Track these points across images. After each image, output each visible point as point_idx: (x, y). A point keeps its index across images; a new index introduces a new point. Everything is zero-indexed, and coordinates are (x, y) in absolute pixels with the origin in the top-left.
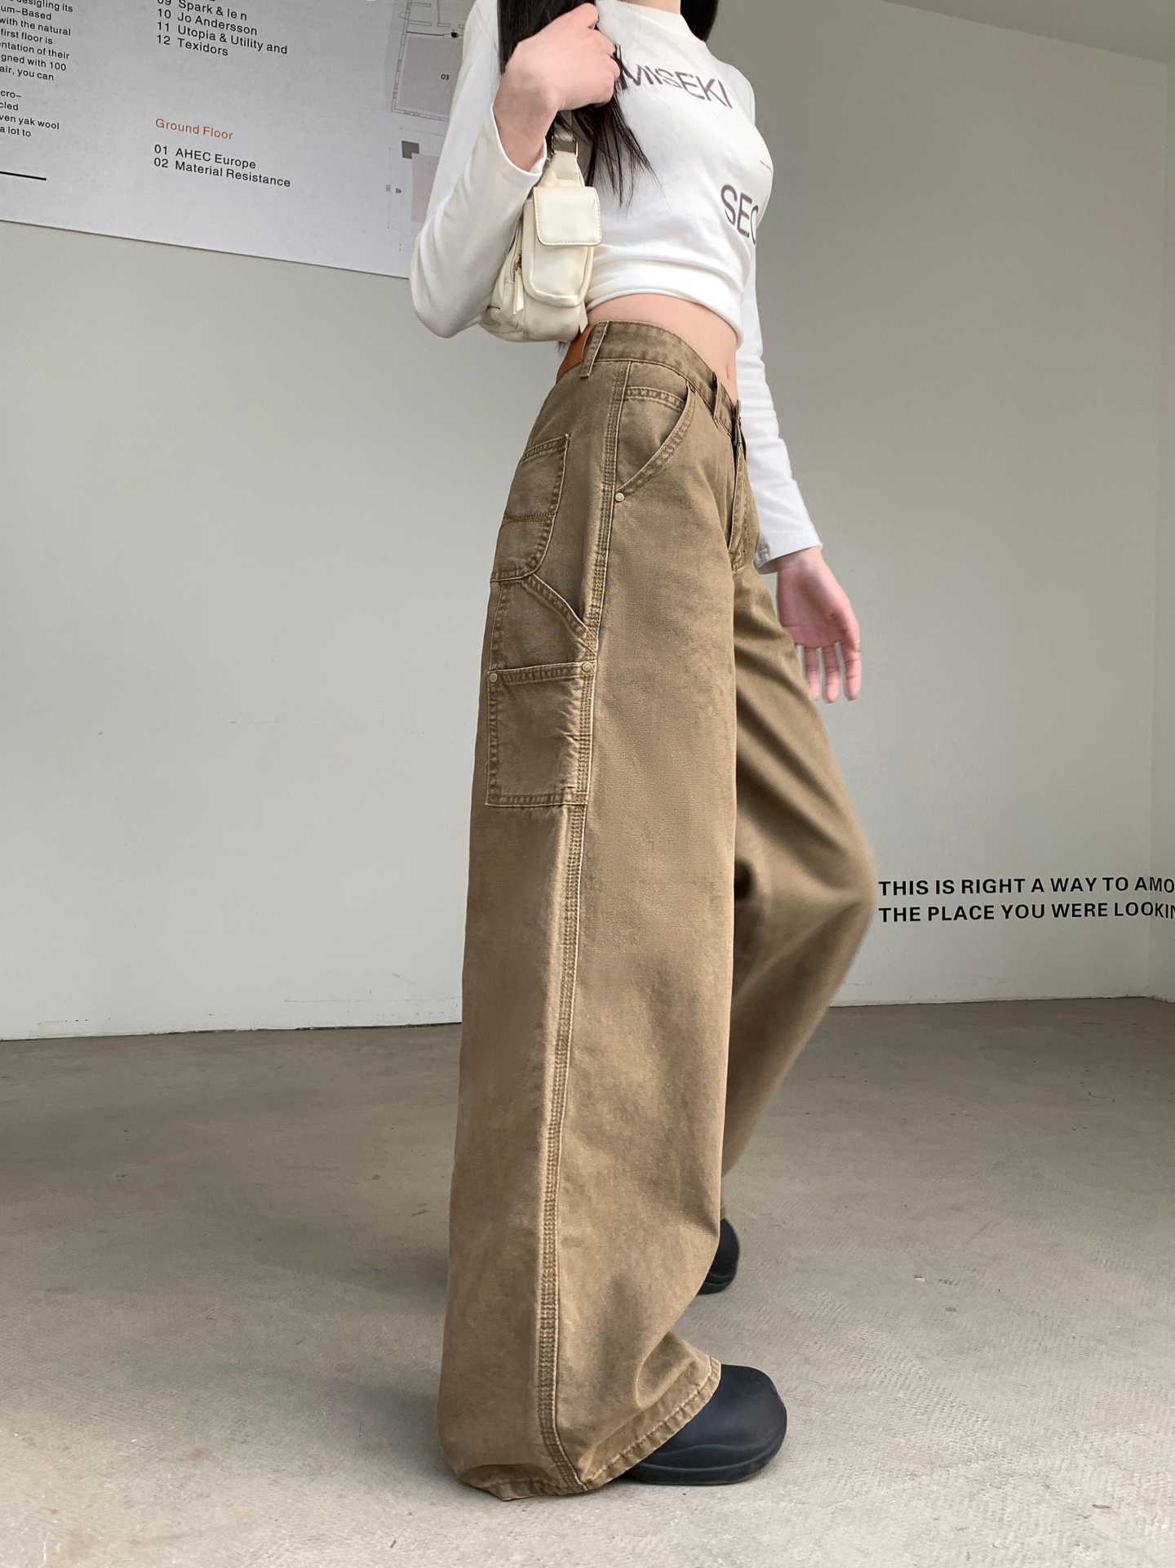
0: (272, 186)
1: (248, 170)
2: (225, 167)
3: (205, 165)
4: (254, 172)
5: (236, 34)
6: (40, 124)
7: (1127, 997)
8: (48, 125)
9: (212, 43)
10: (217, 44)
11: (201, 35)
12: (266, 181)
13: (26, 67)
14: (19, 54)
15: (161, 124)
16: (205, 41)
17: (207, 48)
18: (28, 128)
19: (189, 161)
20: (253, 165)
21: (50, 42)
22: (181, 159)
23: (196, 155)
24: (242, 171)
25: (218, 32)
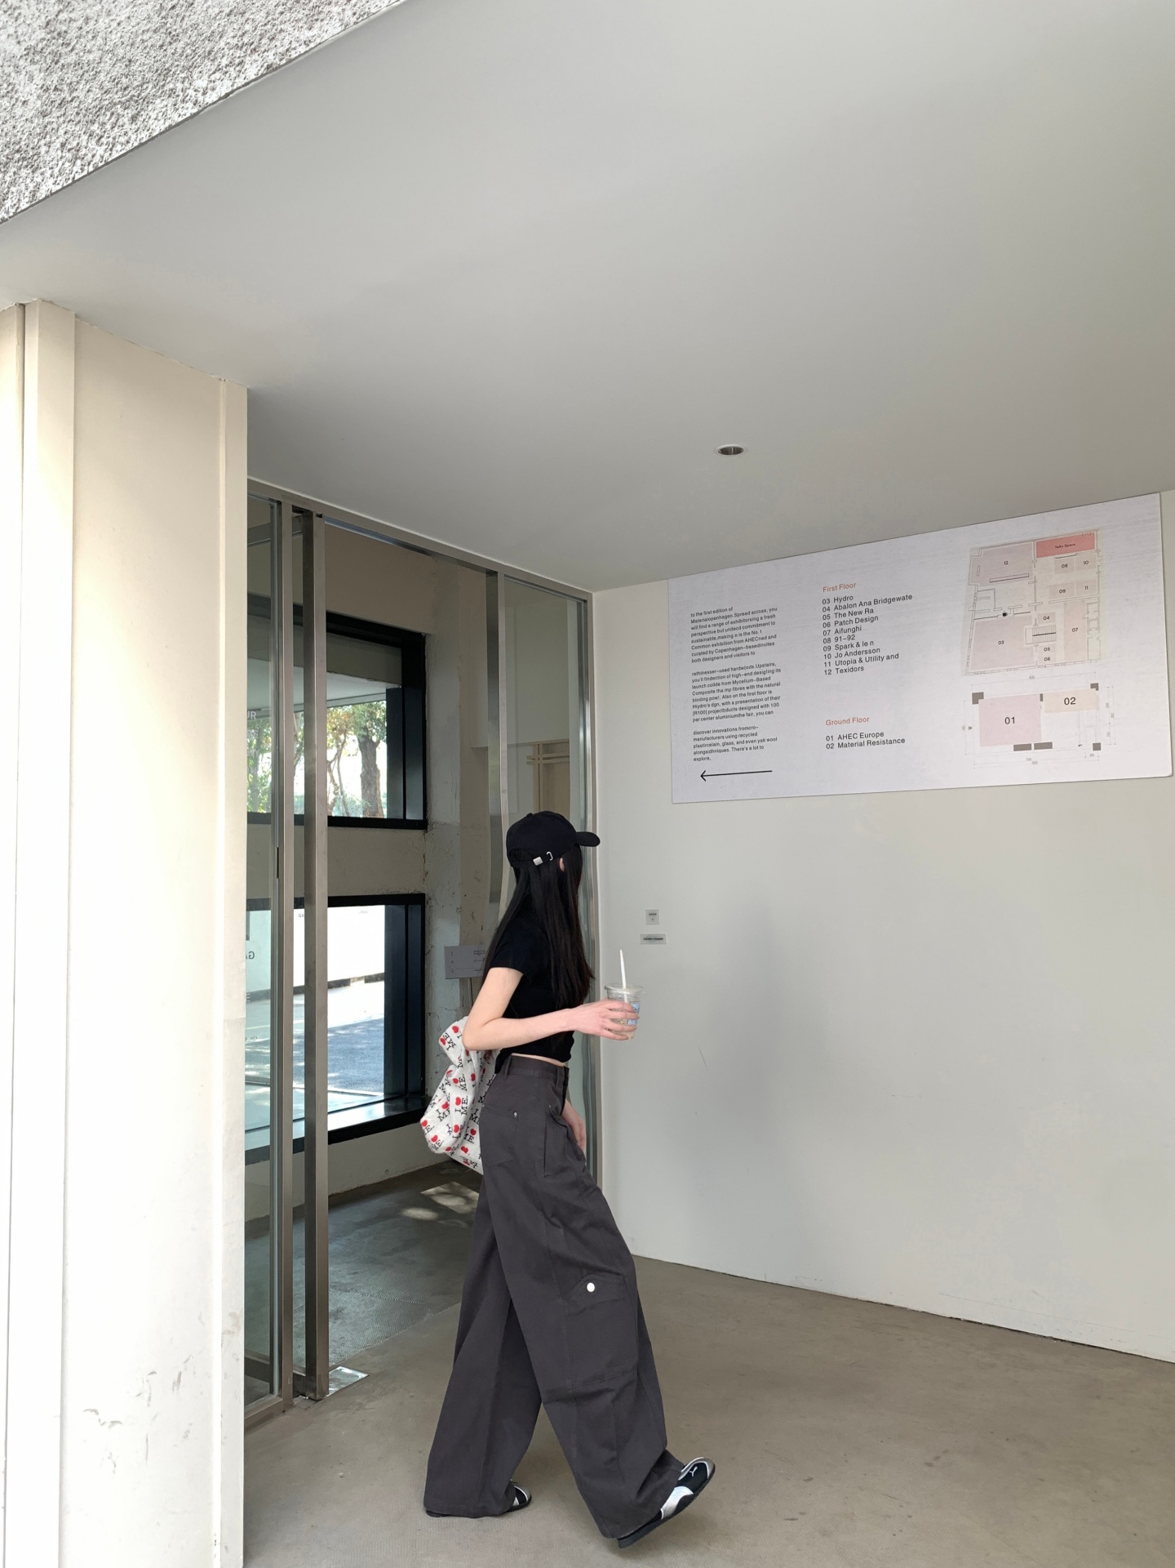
0: (895, 745)
1: (880, 739)
2: (866, 740)
3: (853, 741)
4: (883, 739)
5: (868, 655)
6: (768, 740)
8: (773, 740)
9: (854, 666)
10: (858, 665)
11: (848, 663)
12: (891, 742)
13: (760, 710)
14: (755, 704)
15: (829, 723)
16: (850, 666)
17: (852, 670)
18: (761, 744)
19: (845, 741)
20: (882, 734)
21: (770, 692)
22: (840, 741)
23: (849, 737)
24: (876, 740)
25: (857, 658)
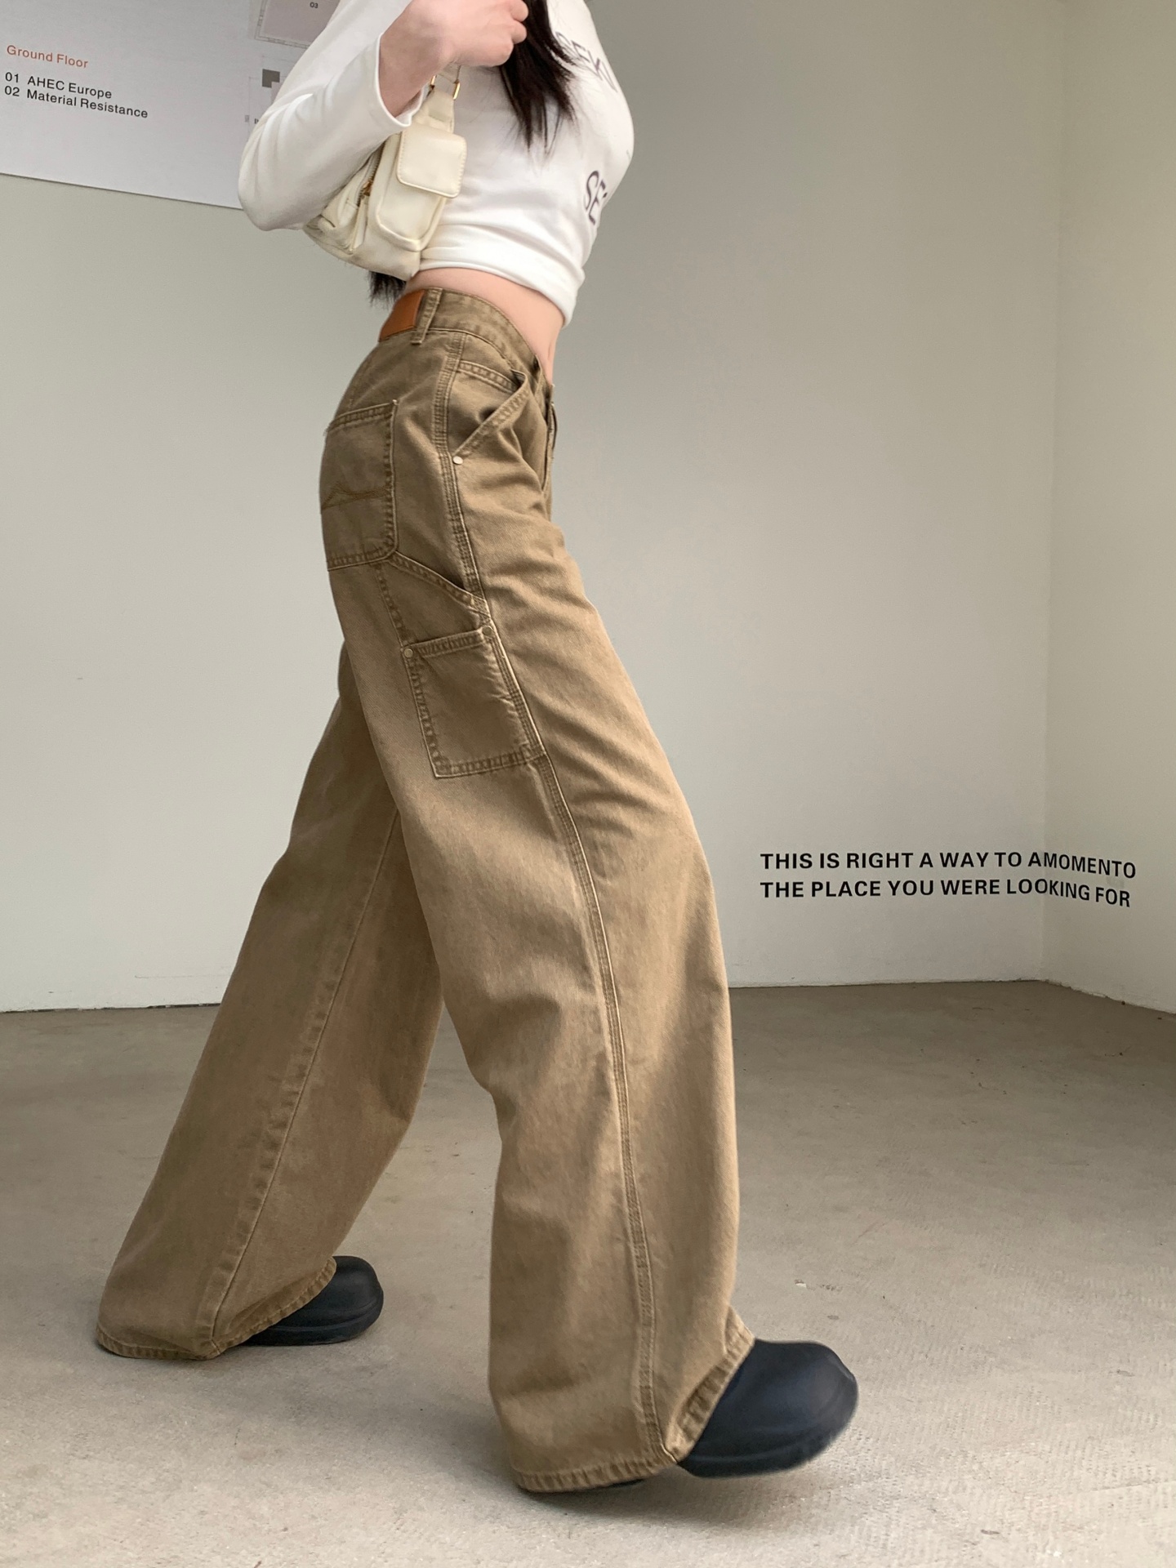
0: (130, 117)
1: (103, 100)
2: (79, 97)
4: (110, 102)
7: (1020, 981)
12: (122, 111)
15: (12, 50)
19: (41, 89)
20: (108, 95)
22: (32, 87)
23: (48, 83)
24: (96, 100)
